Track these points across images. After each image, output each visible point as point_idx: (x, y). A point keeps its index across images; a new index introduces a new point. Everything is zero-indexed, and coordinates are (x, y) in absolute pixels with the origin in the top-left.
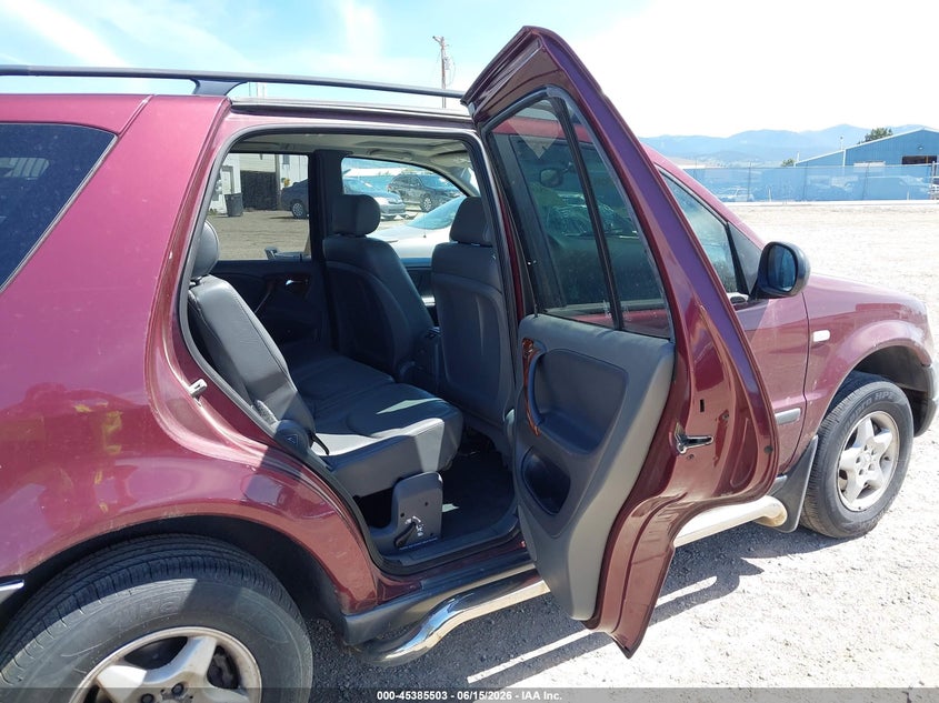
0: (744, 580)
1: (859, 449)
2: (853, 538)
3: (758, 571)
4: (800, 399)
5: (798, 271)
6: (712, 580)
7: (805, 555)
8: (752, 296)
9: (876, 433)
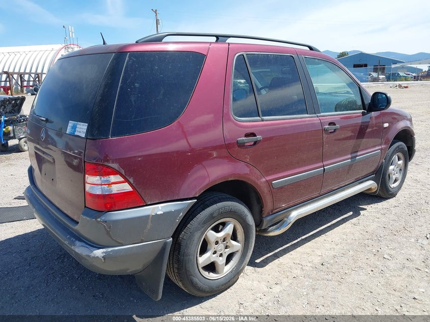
0: (362, 212)
1: (394, 166)
2: (391, 198)
3: (366, 209)
4: (380, 147)
5: (388, 101)
6: (351, 213)
7: (378, 204)
8: (367, 111)
9: (399, 160)
